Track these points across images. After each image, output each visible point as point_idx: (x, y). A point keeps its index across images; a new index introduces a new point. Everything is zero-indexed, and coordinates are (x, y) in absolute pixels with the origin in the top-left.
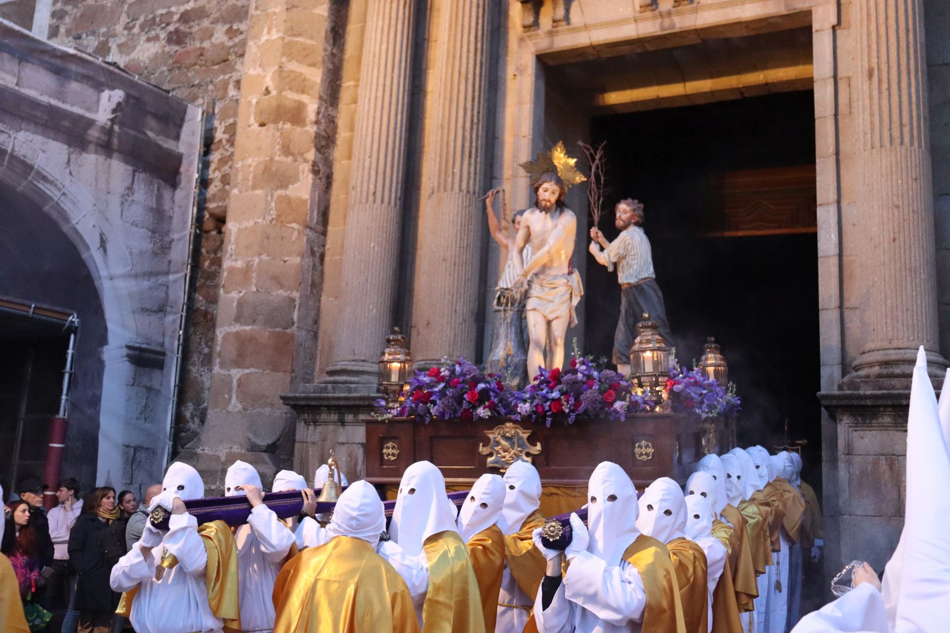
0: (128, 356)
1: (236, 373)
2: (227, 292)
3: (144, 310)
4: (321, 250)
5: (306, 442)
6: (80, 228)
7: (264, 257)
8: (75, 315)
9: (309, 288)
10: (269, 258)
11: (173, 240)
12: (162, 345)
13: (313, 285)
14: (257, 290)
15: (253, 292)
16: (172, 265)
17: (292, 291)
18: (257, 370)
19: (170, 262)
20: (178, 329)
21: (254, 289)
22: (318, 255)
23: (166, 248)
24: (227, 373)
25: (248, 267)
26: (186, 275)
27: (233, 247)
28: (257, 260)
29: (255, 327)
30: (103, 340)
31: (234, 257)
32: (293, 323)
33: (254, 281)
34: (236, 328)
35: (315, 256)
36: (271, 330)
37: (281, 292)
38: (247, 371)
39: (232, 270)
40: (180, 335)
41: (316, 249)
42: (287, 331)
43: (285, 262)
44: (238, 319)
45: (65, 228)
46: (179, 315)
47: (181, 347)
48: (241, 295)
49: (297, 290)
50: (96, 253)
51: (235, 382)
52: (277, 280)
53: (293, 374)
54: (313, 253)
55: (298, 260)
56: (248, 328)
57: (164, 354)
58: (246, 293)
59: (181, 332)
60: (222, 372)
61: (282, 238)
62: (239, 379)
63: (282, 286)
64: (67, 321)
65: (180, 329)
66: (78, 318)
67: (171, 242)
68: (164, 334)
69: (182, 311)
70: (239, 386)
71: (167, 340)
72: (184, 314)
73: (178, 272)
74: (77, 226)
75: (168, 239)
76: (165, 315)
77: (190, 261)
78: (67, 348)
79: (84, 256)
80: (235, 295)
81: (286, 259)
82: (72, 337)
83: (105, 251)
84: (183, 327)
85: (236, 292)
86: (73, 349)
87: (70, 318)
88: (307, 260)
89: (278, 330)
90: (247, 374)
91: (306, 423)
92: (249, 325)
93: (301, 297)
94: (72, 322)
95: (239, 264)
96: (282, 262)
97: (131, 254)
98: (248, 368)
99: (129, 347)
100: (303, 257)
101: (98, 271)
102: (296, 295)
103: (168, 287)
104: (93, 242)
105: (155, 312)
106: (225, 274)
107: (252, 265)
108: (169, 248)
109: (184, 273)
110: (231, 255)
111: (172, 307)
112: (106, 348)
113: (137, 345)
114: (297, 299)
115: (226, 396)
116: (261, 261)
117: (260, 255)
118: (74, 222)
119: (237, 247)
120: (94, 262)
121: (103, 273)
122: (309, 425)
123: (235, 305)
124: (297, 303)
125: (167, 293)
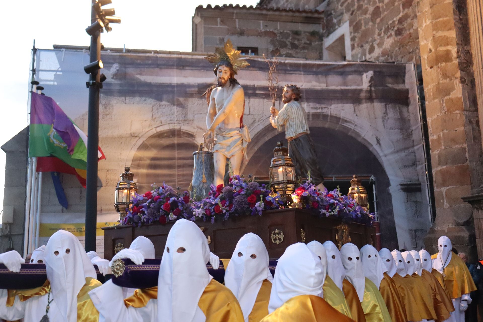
0: (402, 189)
1: (444, 189)
2: (433, 152)
3: (405, 166)
4: (477, 119)
5: (480, 219)
6: (366, 138)
7: (445, 131)
8: (373, 176)
9: (473, 141)
10: (448, 131)
11: (413, 130)
12: (418, 180)
13: (475, 138)
14: (445, 148)
15: (444, 149)
16: (415, 142)
17: (463, 144)
18: (453, 186)
19: (413, 141)
20: (425, 171)
21: (443, 148)
22: (474, 122)
23: (410, 135)
24: (440, 190)
25: (439, 137)
26: (423, 145)
27: (431, 129)
28: (442, 134)
29: (447, 166)
30: (388, 184)
31: (432, 134)
32: (467, 160)
33: (443, 144)
34: (440, 168)
35: (473, 123)
36: (456, 166)
37: (458, 146)
38: (448, 188)
39: (433, 140)
40: (426, 174)
41: (472, 120)
42: (464, 164)
43: (456, 131)
44: (440, 164)
45: (360, 140)
46: (424, 165)
47: (428, 179)
48: (439, 152)
49: (466, 143)
50: (376, 147)
51: (444, 194)
52: (454, 141)
53: (472, 185)
54: (471, 122)
55: (462, 128)
56: (444, 167)
57: (420, 184)
58: (441, 150)
59: (427, 172)
60: (439, 190)
61: (452, 120)
62: (446, 192)
63: (457, 144)
64: (369, 179)
65: (426, 171)
66: (374, 177)
67: (411, 132)
68: (418, 175)
69: (425, 162)
70: (446, 195)
71: (420, 178)
72: (426, 163)
73: (419, 144)
74: (364, 137)
75: (410, 131)
76: (416, 166)
77: (424, 138)
78: (373, 191)
79: (371, 149)
80: (436, 152)
81: (456, 129)
82: (374, 186)
83: (380, 144)
84: (427, 170)
85: (436, 151)
86: (375, 191)
87: (371, 178)
88: (468, 127)
89: (459, 165)
90: (448, 189)
91: (477, 209)
92: (444, 165)
93: (468, 146)
94: (372, 179)
95: (435, 137)
96: (455, 131)
97: (393, 142)
98: (448, 186)
99: (401, 185)
100: (465, 126)
101: (378, 154)
102: (465, 146)
103: (415, 153)
104: (373, 142)
105: (411, 166)
106: (430, 143)
107: (441, 136)
108: (412, 134)
109: (422, 144)
110: (431, 134)
111: (419, 162)
112: (390, 188)
113: (405, 183)
114: (466, 148)
115: (442, 201)
116: (443, 134)
117: (443, 131)
118: (363, 136)
119: (433, 129)
120: (376, 150)
121: (381, 154)
122: (479, 210)
123: (437, 157)
124: (467, 150)
125: (415, 156)
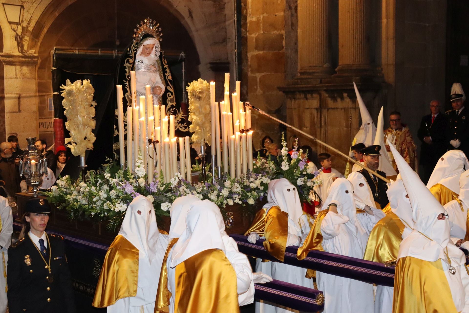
0: (211, 68)
1: (258, 76)
2: (250, 34)
3: (215, 43)
4: (295, 5)
5: (292, 108)
6: (179, 9)
7: (265, 15)
8: (183, 53)
9: (290, 27)
10: (268, 15)
11: (225, 3)
12: (227, 59)
13: (292, 25)
14: (264, 33)
15: (262, 34)
16: (226, 17)
17: (281, 30)
18: (268, 73)
19: (225, 15)
20: (234, 49)
21: (262, 32)
22: (293, 8)
23: (223, 8)
24: (254, 76)
25: (258, 20)
26: (235, 20)
27: (250, 10)
28: (262, 17)
29: (265, 52)
30: (198, 62)
31: (251, 16)
32: (283, 47)
33: (262, 28)
34: (256, 53)
35: (292, 9)
36: (272, 52)
37: (275, 32)
38: (263, 74)
39: (251, 22)
40: (235, 52)
41: (292, 5)
42: (280, 51)
43: (276, 15)
44: (257, 48)
45: (172, 11)
46: (234, 42)
47: (237, 58)
48: (257, 35)
49: (284, 30)
50: (188, 20)
51: (258, 80)
52: (273, 26)
53: (286, 73)
54: (290, 8)
55: (282, 14)
56: (261, 52)
57: (229, 63)
58: (259, 34)
59: (236, 51)
60: (253, 75)
61: (273, 3)
62: (260, 79)
63: (276, 29)
64: (179, 56)
65: (235, 49)
66: (184, 53)
68: (227, 53)
69: (235, 40)
70: (260, 82)
71: (229, 56)
73: (230, 20)
74: (177, 8)
75: (223, 3)
76: (226, 44)
77: (236, 12)
78: (182, 69)
79: (183, 22)
80: (254, 35)
81: (276, 14)
82: (183, 63)
83: (192, 17)
84: (236, 48)
85: (254, 34)
86: (185, 69)
87: (181, 54)
88: (287, 12)
89: (276, 51)
90: (263, 76)
91: (290, 99)
92: (261, 51)
93: (286, 33)
94: (182, 56)
95: (254, 19)
96: (274, 16)
97: (205, 16)
98: (263, 72)
99: (210, 63)
100: (284, 11)
101: (190, 28)
102: (283, 32)
103: (226, 29)
104: (185, 14)
105: (222, 43)
106: (248, 25)
107: (260, 20)
108: (224, 8)
109: (233, 20)
110: (250, 15)
111: (230, 39)
112: (200, 66)
113: (215, 61)
114: (284, 34)
115: (255, 87)
116: (263, 17)
117: (263, 14)
118: (175, 7)
119: (252, 10)
120: (188, 24)
121: (193, 29)
122: (292, 100)
123: (254, 40)
124: (284, 37)
125: (226, 32)
